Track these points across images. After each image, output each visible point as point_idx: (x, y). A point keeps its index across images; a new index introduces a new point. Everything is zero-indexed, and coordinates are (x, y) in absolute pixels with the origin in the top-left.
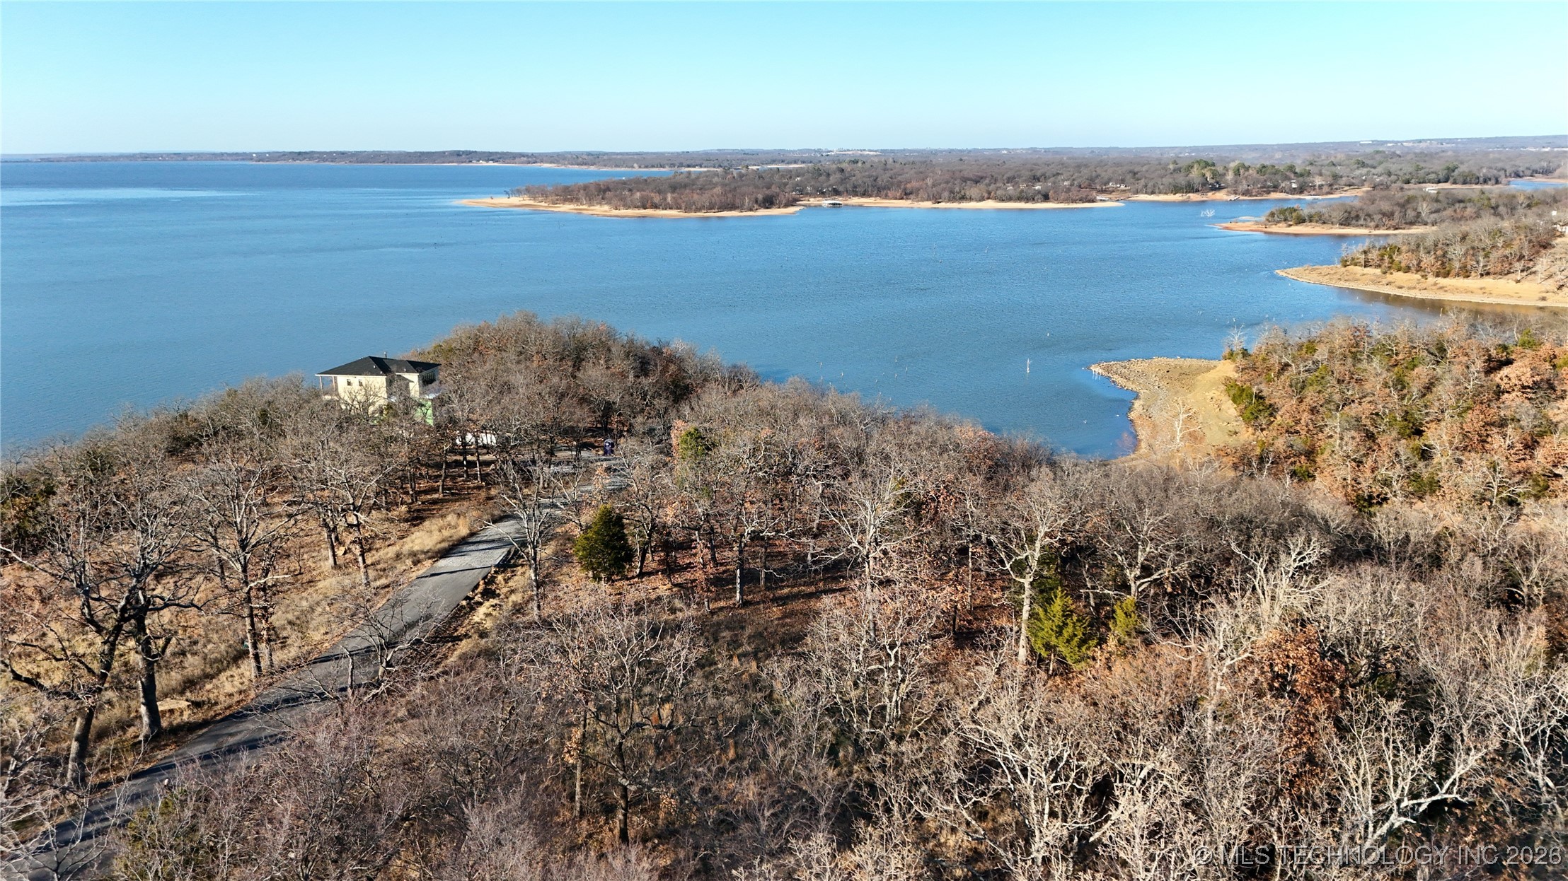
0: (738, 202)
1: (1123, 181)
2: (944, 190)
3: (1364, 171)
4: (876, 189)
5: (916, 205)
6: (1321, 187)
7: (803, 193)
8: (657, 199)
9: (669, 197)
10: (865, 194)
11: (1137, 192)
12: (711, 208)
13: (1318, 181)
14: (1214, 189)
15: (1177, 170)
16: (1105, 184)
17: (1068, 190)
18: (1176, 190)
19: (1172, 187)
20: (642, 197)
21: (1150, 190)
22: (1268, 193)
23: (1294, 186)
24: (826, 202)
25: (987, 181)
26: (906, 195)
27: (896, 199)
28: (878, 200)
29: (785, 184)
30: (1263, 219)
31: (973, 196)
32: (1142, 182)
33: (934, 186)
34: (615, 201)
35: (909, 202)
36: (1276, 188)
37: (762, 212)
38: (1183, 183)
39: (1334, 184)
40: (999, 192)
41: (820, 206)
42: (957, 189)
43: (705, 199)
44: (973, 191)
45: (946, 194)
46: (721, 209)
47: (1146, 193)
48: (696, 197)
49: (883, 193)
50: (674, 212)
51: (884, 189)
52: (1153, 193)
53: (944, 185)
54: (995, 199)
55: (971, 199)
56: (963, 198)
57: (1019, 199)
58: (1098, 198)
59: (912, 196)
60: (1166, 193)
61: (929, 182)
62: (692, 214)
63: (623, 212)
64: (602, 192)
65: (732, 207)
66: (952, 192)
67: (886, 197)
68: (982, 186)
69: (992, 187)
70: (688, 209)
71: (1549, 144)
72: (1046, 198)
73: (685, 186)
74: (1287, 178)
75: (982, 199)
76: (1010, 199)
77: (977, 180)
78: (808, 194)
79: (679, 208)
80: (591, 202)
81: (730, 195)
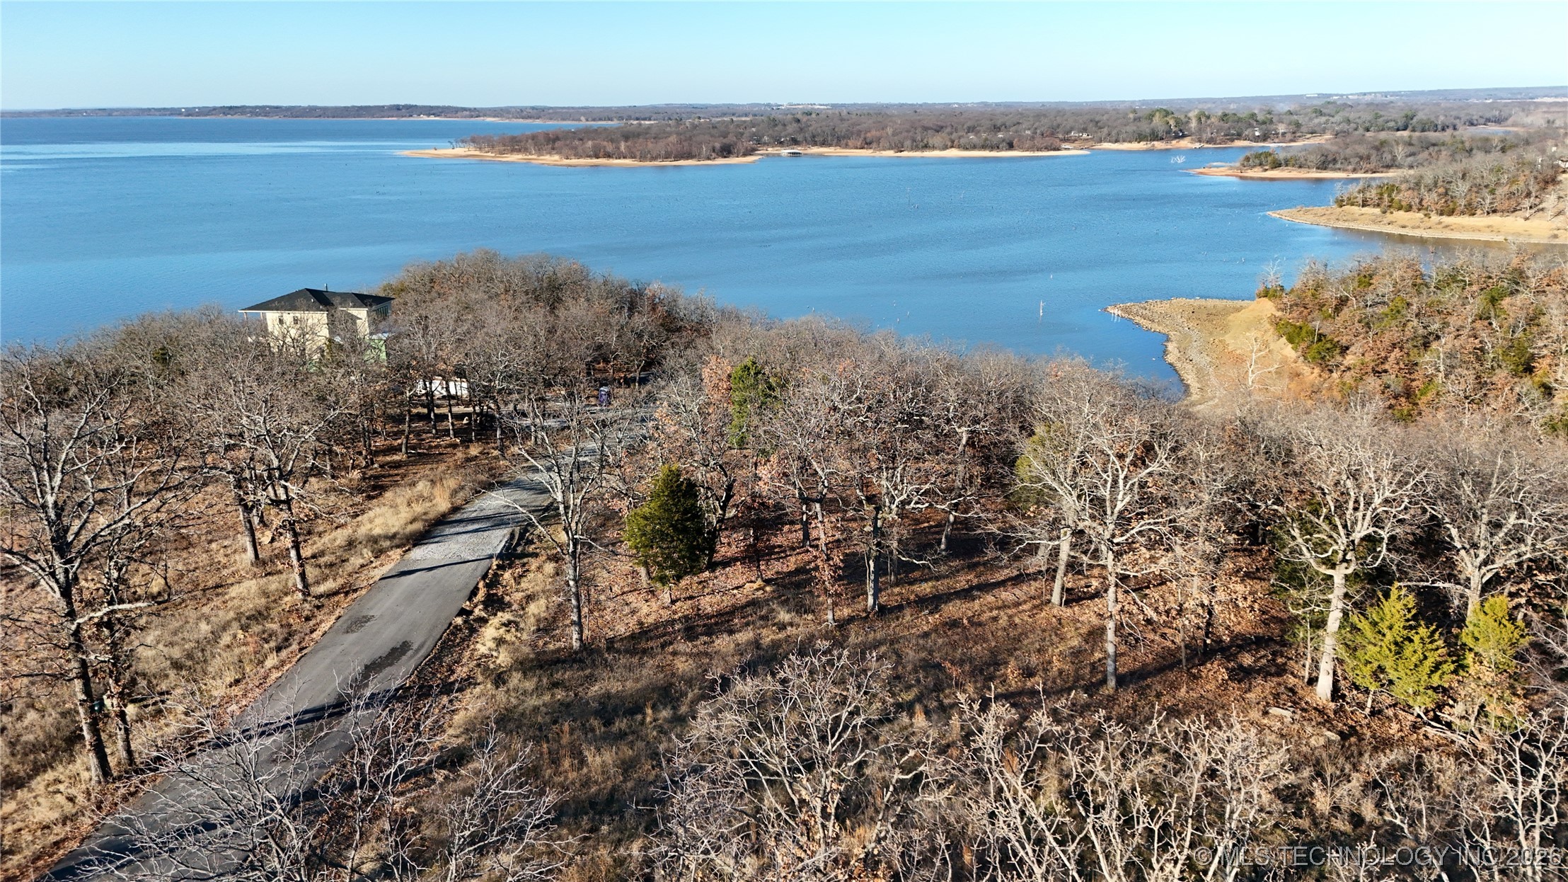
0: (695, 151)
1: (1085, 130)
2: (906, 138)
3: (1323, 119)
4: (838, 139)
5: (878, 154)
6: (1284, 134)
7: (759, 142)
8: (610, 148)
9: (623, 146)
10: (824, 144)
11: (1101, 141)
12: (667, 157)
13: (1281, 128)
14: (1177, 137)
15: (1137, 119)
16: (1067, 134)
17: (1032, 139)
18: (1140, 138)
19: (1136, 136)
20: (594, 147)
21: (1114, 139)
22: (1232, 140)
23: (1257, 134)
24: (785, 152)
25: (949, 129)
26: (867, 144)
27: (856, 148)
28: (838, 149)
29: (742, 134)
30: (1238, 164)
31: (936, 145)
32: (1105, 130)
33: (893, 135)
34: (565, 150)
35: (870, 151)
36: (1239, 136)
37: (720, 161)
38: (1148, 131)
39: (1296, 131)
40: (962, 141)
41: (779, 155)
42: (919, 138)
43: (660, 147)
44: (937, 139)
45: (908, 143)
46: (678, 157)
47: (1110, 141)
48: (650, 145)
49: (843, 142)
50: (628, 161)
51: (844, 138)
52: (1117, 141)
53: (905, 134)
54: (959, 147)
55: (934, 148)
56: (926, 147)
57: (984, 147)
58: (1064, 145)
59: (874, 145)
60: (1130, 142)
61: (889, 131)
62: (648, 163)
63: (574, 161)
64: (551, 142)
65: (689, 156)
66: (914, 140)
67: (847, 146)
68: (944, 134)
69: (954, 136)
70: (643, 158)
71: (1490, 96)
72: (1011, 146)
73: (638, 135)
74: (1250, 126)
75: (945, 148)
76: (974, 147)
77: (939, 129)
78: (766, 144)
79: (633, 157)
80: (540, 152)
81: (685, 144)
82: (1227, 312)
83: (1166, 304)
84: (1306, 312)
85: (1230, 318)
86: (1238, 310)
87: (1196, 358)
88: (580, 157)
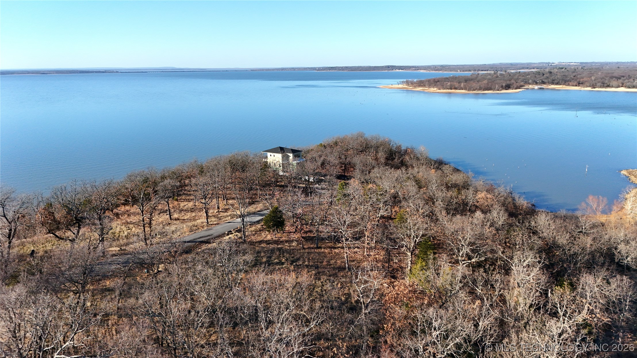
0: (493, 87)
2: (599, 82)
4: (565, 81)
5: (583, 89)
7: (525, 83)
8: (457, 85)
9: (462, 85)
10: (557, 84)
12: (480, 89)
20: (450, 85)
24: (536, 87)
26: (579, 84)
27: (573, 86)
28: (564, 86)
29: (519, 79)
31: (613, 85)
33: (595, 80)
34: (440, 86)
35: (580, 87)
37: (504, 91)
40: (629, 84)
42: (605, 82)
43: (478, 85)
44: (615, 83)
45: (599, 84)
46: (485, 90)
48: (474, 84)
49: (567, 83)
50: (464, 91)
51: (568, 81)
53: (599, 80)
54: (626, 87)
55: (612, 87)
56: (609, 86)
59: (582, 85)
61: (593, 78)
62: (471, 92)
63: (442, 91)
64: (435, 82)
66: (602, 83)
67: (569, 85)
68: (620, 81)
69: (626, 81)
73: (472, 80)
78: (529, 84)
79: (465, 89)
80: (430, 87)
81: (490, 84)
88: (445, 89)
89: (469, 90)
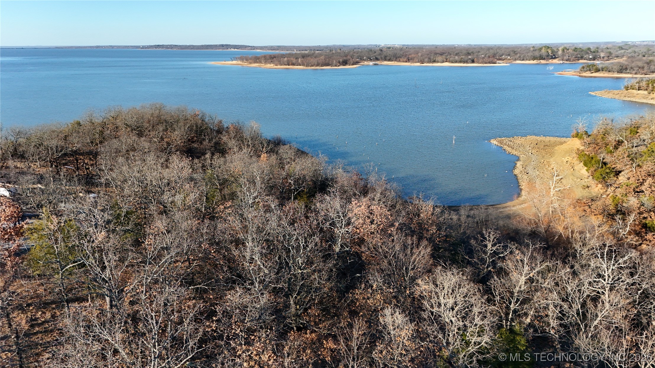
1: (509, 55)
2: (426, 58)
3: (623, 51)
4: (396, 58)
5: (413, 65)
6: (603, 57)
7: (362, 59)
9: (300, 60)
10: (390, 60)
11: (516, 60)
12: (318, 65)
13: (602, 55)
14: (552, 58)
15: (534, 50)
16: (501, 56)
17: (484, 58)
18: (534, 58)
19: (532, 57)
20: (288, 60)
21: (522, 59)
22: (578, 60)
23: (591, 57)
24: (371, 63)
25: (446, 54)
26: (408, 60)
27: (404, 62)
28: (396, 62)
29: (353, 56)
30: (579, 70)
31: (439, 61)
32: (518, 55)
33: (422, 56)
34: (276, 62)
35: (410, 63)
36: (582, 58)
37: (342, 67)
38: (538, 55)
39: (609, 56)
40: (451, 59)
42: (432, 58)
43: (315, 61)
44: (440, 58)
45: (426, 60)
47: (520, 60)
48: (311, 60)
49: (398, 59)
50: (302, 67)
51: (399, 57)
53: (426, 56)
54: (449, 62)
55: (438, 62)
56: (434, 61)
57: (460, 62)
58: (498, 62)
59: (411, 61)
60: (529, 60)
61: (420, 54)
62: (310, 68)
63: (279, 67)
64: (272, 59)
66: (429, 59)
67: (399, 61)
68: (444, 57)
69: (448, 57)
72: (473, 62)
73: (309, 56)
74: (587, 53)
75: (443, 62)
76: (456, 62)
77: (442, 54)
78: (365, 60)
79: (303, 65)
80: (266, 63)
81: (327, 60)
82: (555, 144)
83: (523, 139)
84: (597, 148)
85: (556, 148)
86: (562, 143)
87: (531, 172)
88: (281, 65)
89: (307, 66)
